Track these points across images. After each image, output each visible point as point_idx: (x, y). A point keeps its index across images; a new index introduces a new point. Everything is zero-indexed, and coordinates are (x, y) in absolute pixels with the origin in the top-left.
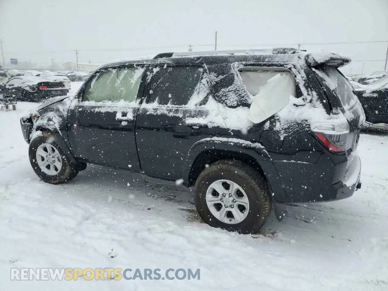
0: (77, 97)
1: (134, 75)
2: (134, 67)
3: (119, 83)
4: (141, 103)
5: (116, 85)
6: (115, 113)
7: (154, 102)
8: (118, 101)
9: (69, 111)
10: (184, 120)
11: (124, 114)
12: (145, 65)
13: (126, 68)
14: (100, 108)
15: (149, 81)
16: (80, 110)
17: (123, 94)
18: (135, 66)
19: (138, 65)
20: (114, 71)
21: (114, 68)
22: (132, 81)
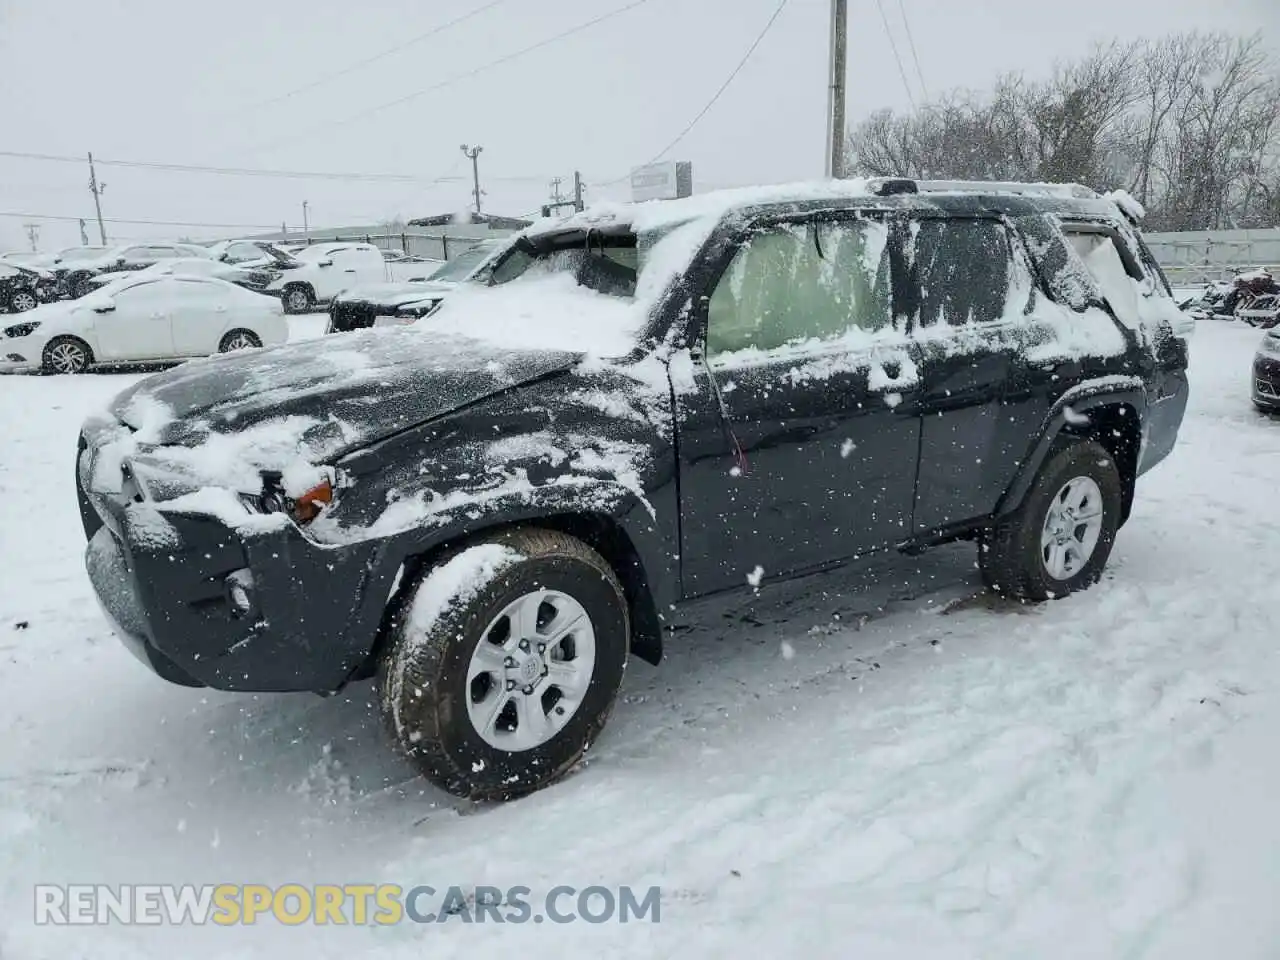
0: (682, 342)
1: (865, 244)
2: (855, 219)
3: (830, 273)
4: (909, 328)
5: (822, 280)
6: (862, 375)
7: (936, 321)
8: (841, 335)
9: (679, 404)
10: (1022, 355)
11: (892, 371)
12: (886, 214)
13: (835, 222)
14: (805, 368)
15: (912, 261)
16: (731, 387)
17: (850, 308)
18: (858, 214)
19: (865, 213)
20: (802, 232)
21: (797, 221)
22: (866, 263)
